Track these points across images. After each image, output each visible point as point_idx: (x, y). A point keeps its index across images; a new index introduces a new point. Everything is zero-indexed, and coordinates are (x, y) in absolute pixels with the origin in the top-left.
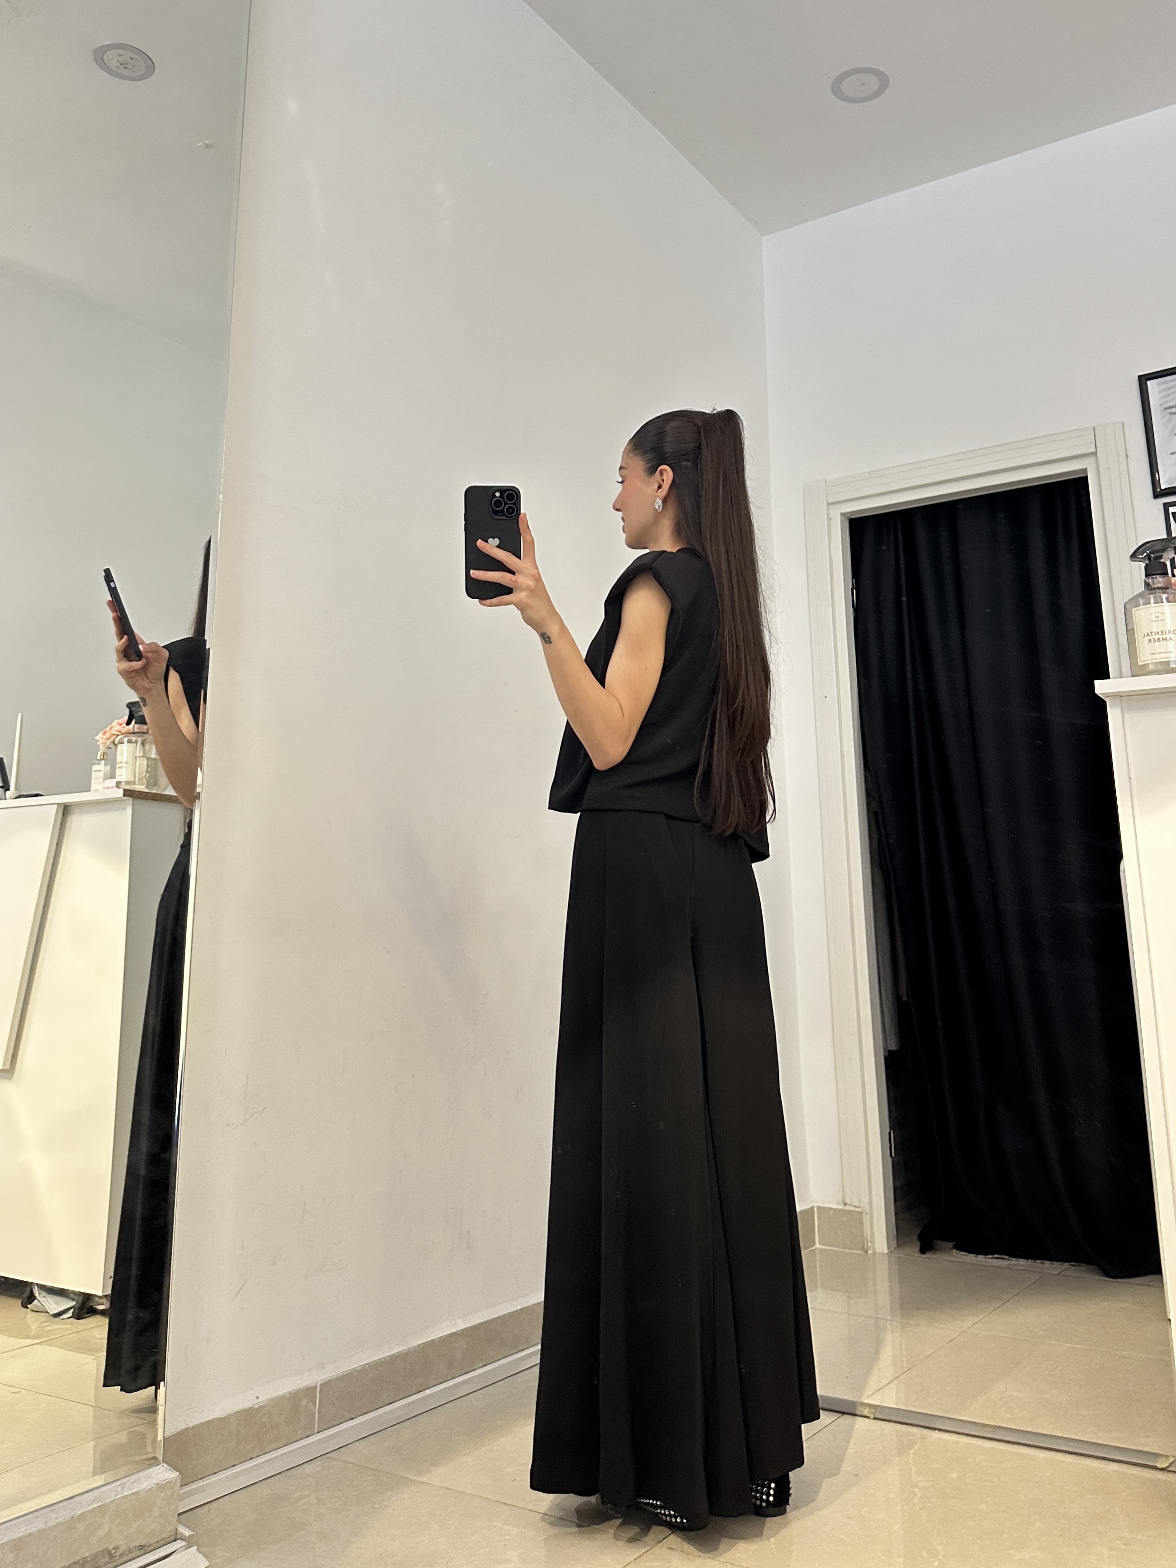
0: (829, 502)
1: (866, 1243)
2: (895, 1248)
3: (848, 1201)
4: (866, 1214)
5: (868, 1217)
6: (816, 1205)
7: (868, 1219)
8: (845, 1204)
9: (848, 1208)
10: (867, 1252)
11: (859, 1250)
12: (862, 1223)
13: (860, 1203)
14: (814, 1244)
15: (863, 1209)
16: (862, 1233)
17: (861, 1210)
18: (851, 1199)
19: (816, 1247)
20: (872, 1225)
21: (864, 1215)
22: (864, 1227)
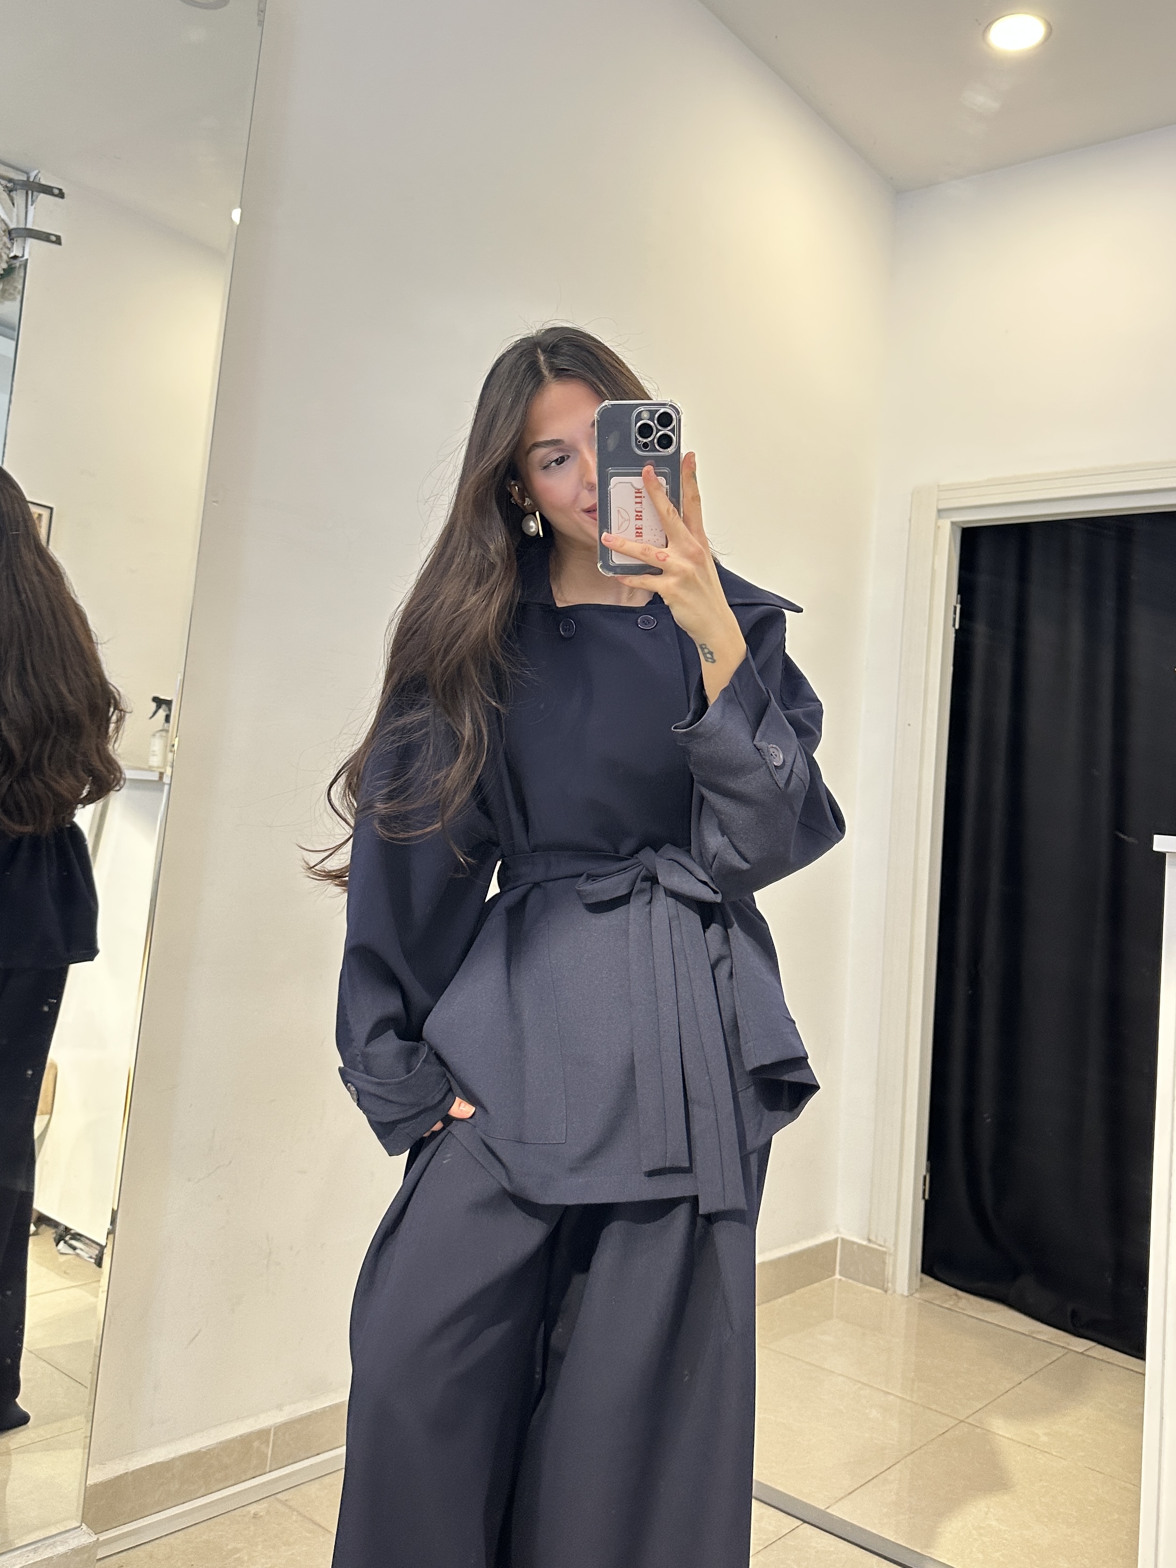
0: (941, 506)
1: (886, 1283)
2: (917, 1290)
3: (873, 1238)
4: (890, 1254)
5: (892, 1258)
6: (838, 1235)
7: (891, 1260)
8: (869, 1240)
9: (871, 1245)
10: (886, 1292)
11: (878, 1288)
12: (884, 1263)
13: (885, 1241)
14: (834, 1274)
15: (887, 1247)
16: (883, 1270)
17: (884, 1249)
18: (876, 1237)
19: (833, 1278)
20: (894, 1266)
21: (887, 1257)
22: (886, 1267)
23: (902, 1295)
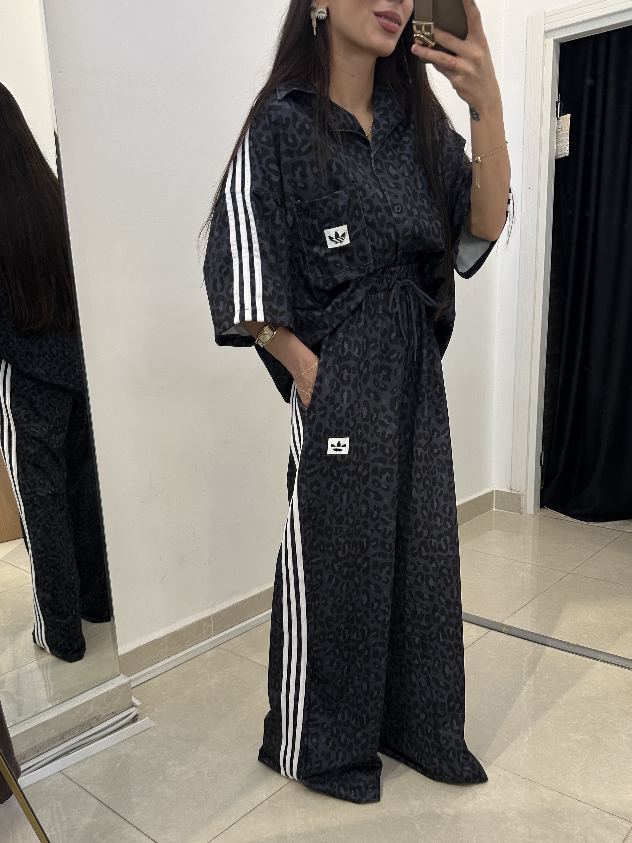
1: (521, 509)
2: (538, 511)
3: (513, 488)
6: (494, 489)
7: (523, 498)
8: (511, 489)
9: (512, 492)
10: (521, 514)
11: (516, 512)
12: (520, 500)
13: (520, 489)
14: (493, 508)
15: (521, 492)
16: (520, 504)
17: (520, 493)
18: (515, 487)
19: (493, 510)
20: (526, 501)
21: (522, 496)
22: (521, 501)
23: (531, 515)
